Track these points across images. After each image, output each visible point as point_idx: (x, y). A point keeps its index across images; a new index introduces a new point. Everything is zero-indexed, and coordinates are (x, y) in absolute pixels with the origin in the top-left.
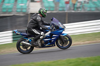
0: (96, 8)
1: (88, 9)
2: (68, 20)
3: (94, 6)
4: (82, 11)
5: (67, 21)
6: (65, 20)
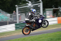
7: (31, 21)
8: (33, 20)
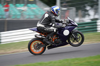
0: (35, 15)
1: (27, 17)
2: (8, 27)
3: (33, 14)
4: (21, 19)
5: (6, 29)
6: (4, 28)
7: (47, 29)
8: (51, 28)
